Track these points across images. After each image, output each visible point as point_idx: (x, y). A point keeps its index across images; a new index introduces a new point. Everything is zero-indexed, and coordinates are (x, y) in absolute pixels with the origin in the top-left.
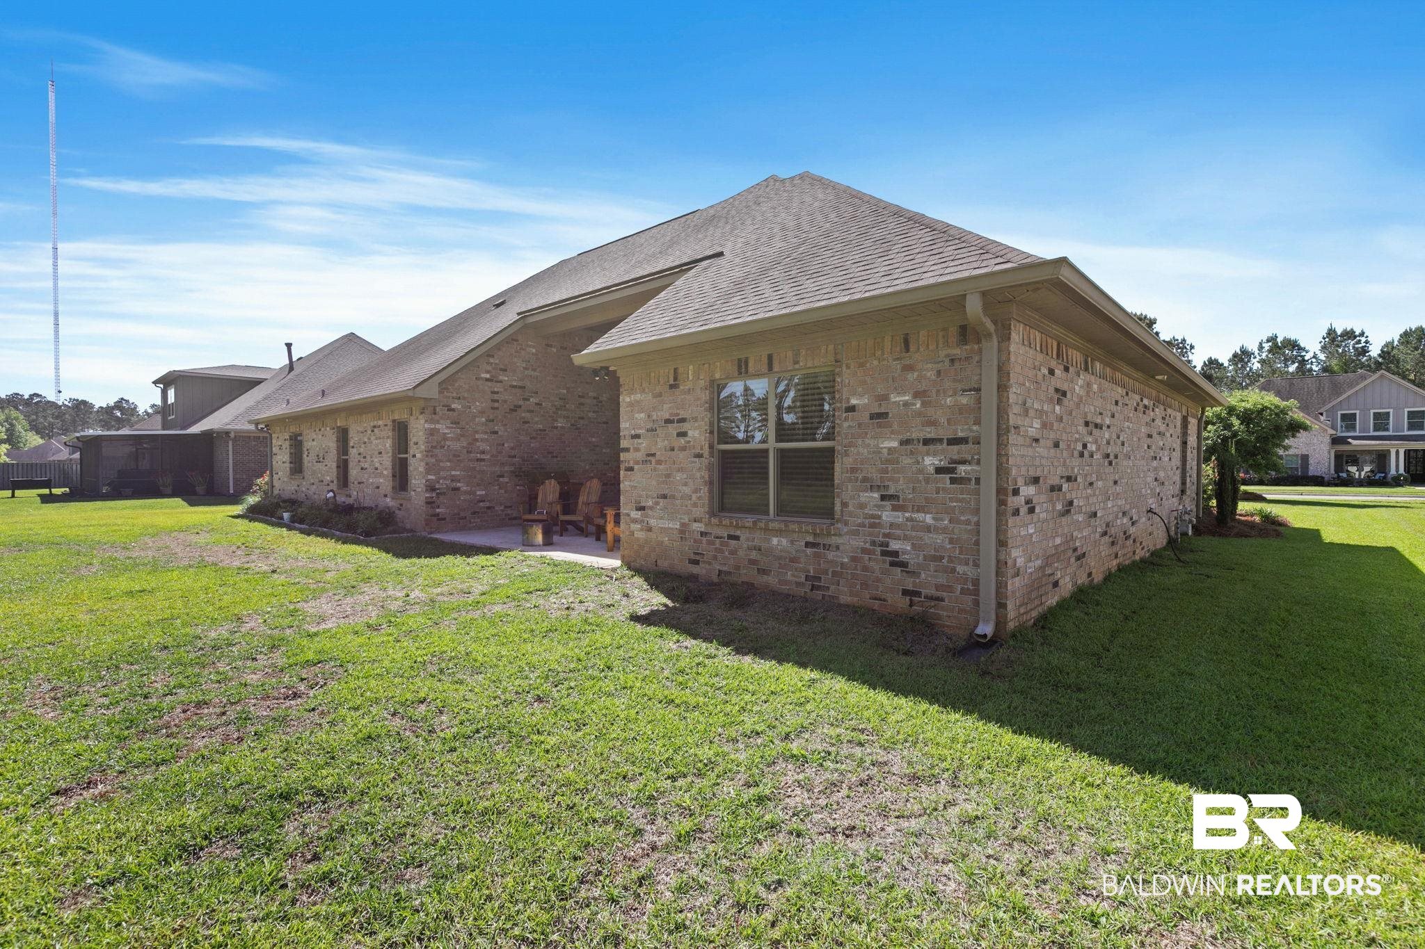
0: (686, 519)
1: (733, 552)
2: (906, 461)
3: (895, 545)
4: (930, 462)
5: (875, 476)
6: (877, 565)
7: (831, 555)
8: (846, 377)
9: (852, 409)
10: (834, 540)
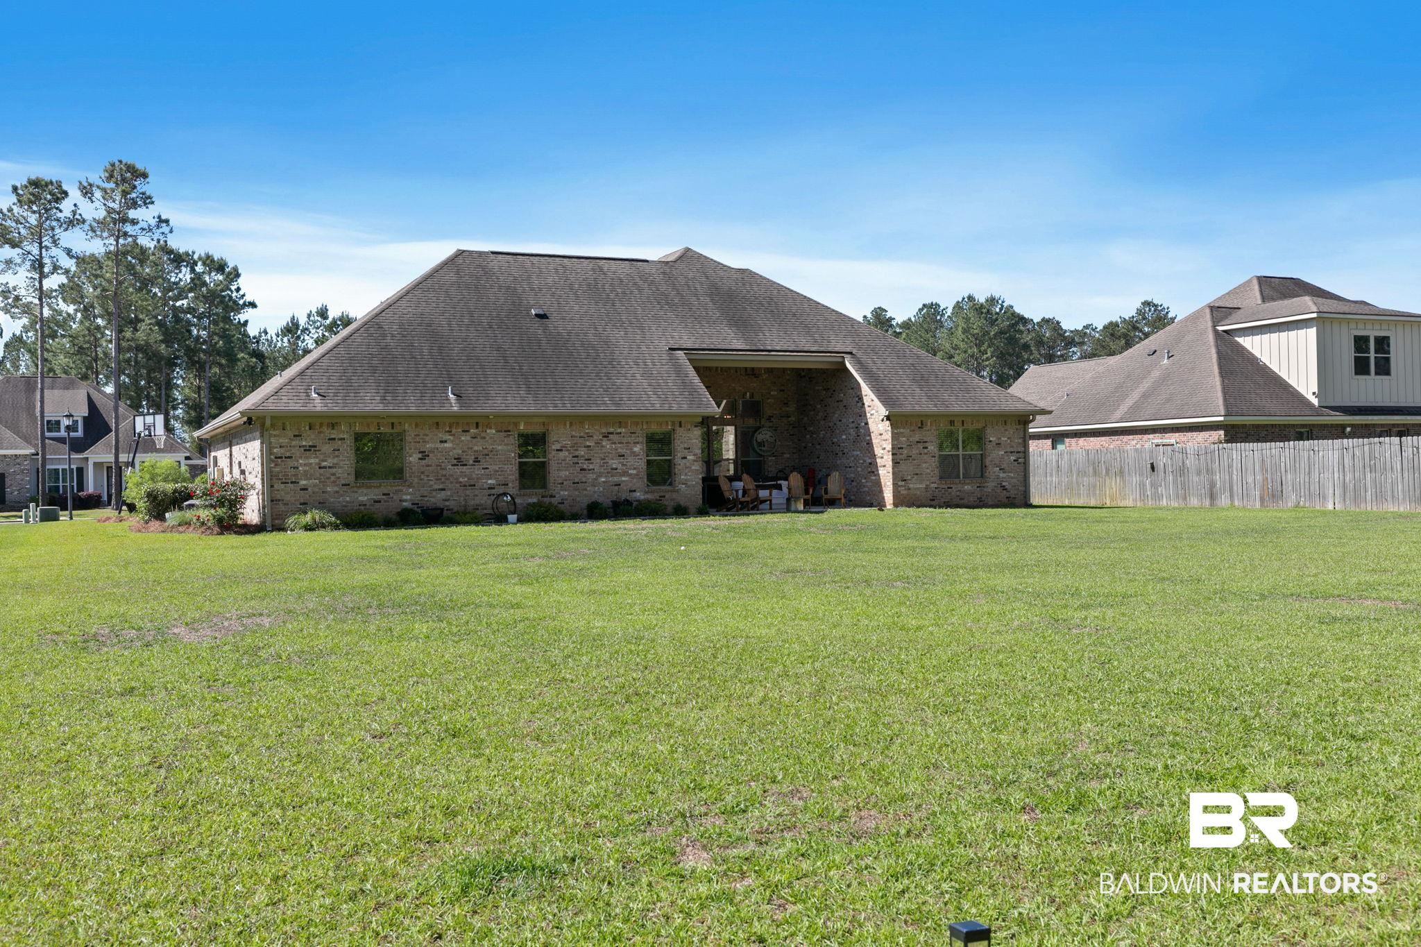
0: (928, 483)
1: (950, 494)
2: (1006, 458)
3: (1004, 484)
4: (1013, 458)
5: (997, 462)
6: (999, 490)
7: (985, 489)
8: (989, 431)
9: (990, 441)
10: (986, 484)
